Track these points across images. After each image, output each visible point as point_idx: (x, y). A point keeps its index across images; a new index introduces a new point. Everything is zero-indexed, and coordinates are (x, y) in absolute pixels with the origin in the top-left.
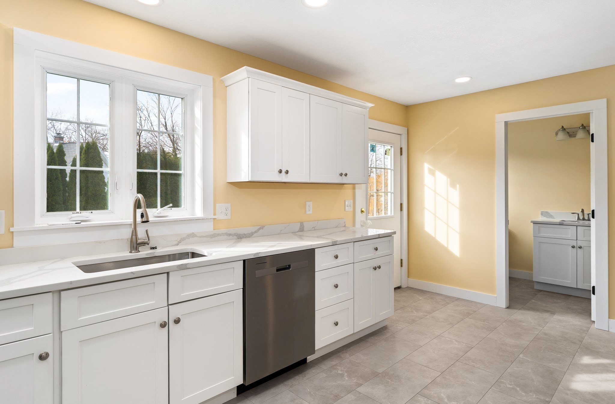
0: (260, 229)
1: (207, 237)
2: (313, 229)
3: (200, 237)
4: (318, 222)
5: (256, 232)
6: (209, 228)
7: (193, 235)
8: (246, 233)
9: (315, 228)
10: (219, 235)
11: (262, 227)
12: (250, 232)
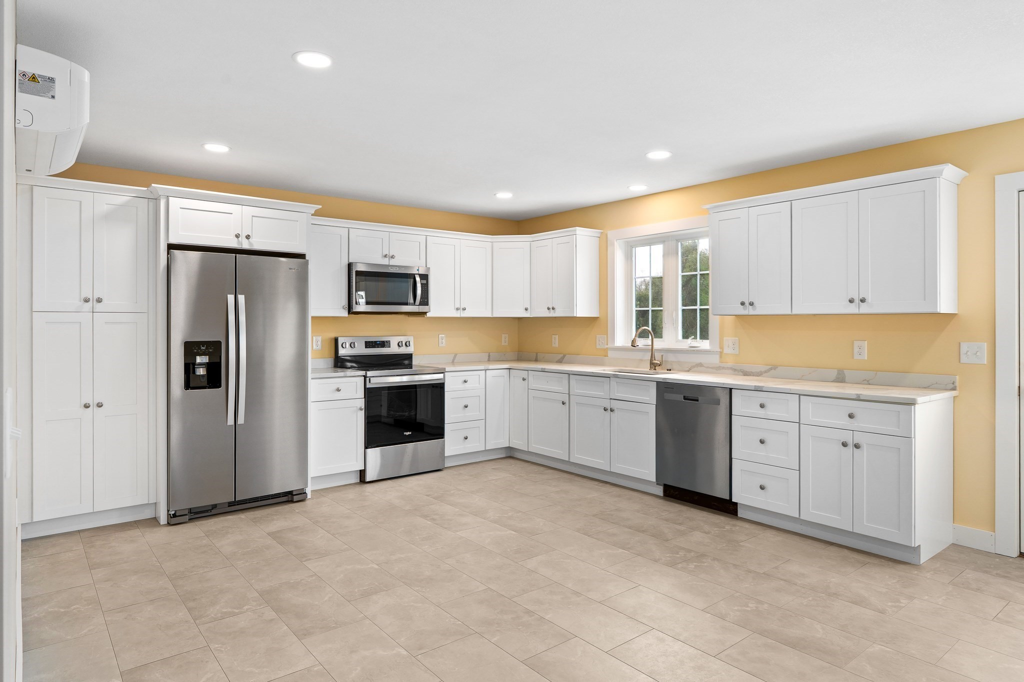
0: (771, 369)
1: (711, 368)
2: (866, 382)
3: (707, 367)
4: (876, 374)
5: (766, 372)
6: (715, 360)
7: (700, 365)
8: (753, 371)
9: (870, 382)
10: (723, 368)
11: (774, 368)
12: (758, 371)
